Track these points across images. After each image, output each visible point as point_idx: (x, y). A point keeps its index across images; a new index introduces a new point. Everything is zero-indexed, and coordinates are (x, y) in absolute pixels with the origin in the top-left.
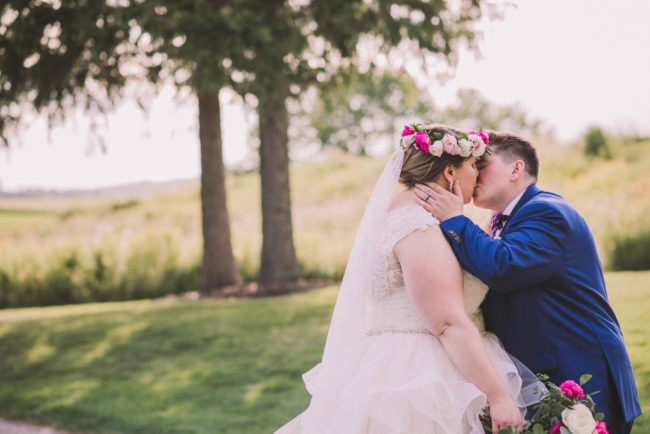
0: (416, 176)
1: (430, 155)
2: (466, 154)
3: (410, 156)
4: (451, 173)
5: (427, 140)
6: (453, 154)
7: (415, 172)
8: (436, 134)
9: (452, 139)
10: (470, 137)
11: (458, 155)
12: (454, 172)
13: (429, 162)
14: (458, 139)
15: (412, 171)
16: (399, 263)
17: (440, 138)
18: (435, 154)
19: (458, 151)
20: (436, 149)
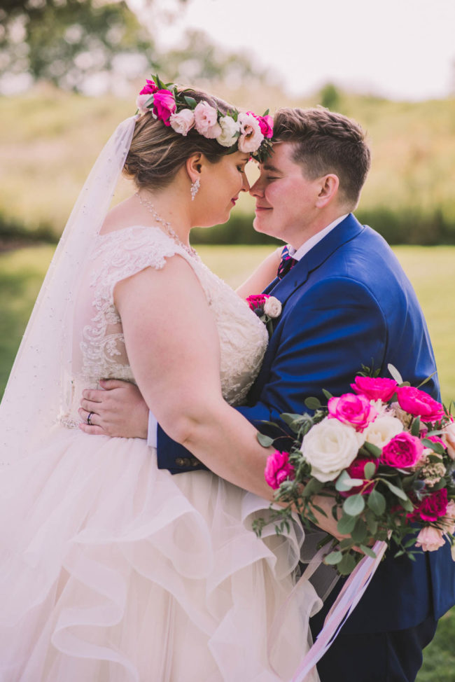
0: (144, 163)
1: (171, 130)
2: (228, 142)
3: (144, 127)
4: (198, 168)
5: (172, 105)
6: (207, 136)
7: (145, 156)
8: (187, 100)
9: (212, 113)
10: (242, 116)
11: (215, 140)
12: (203, 168)
13: (167, 142)
14: (219, 116)
15: (141, 154)
16: (121, 323)
17: (192, 107)
18: (178, 130)
19: (216, 134)
20: (182, 121)
